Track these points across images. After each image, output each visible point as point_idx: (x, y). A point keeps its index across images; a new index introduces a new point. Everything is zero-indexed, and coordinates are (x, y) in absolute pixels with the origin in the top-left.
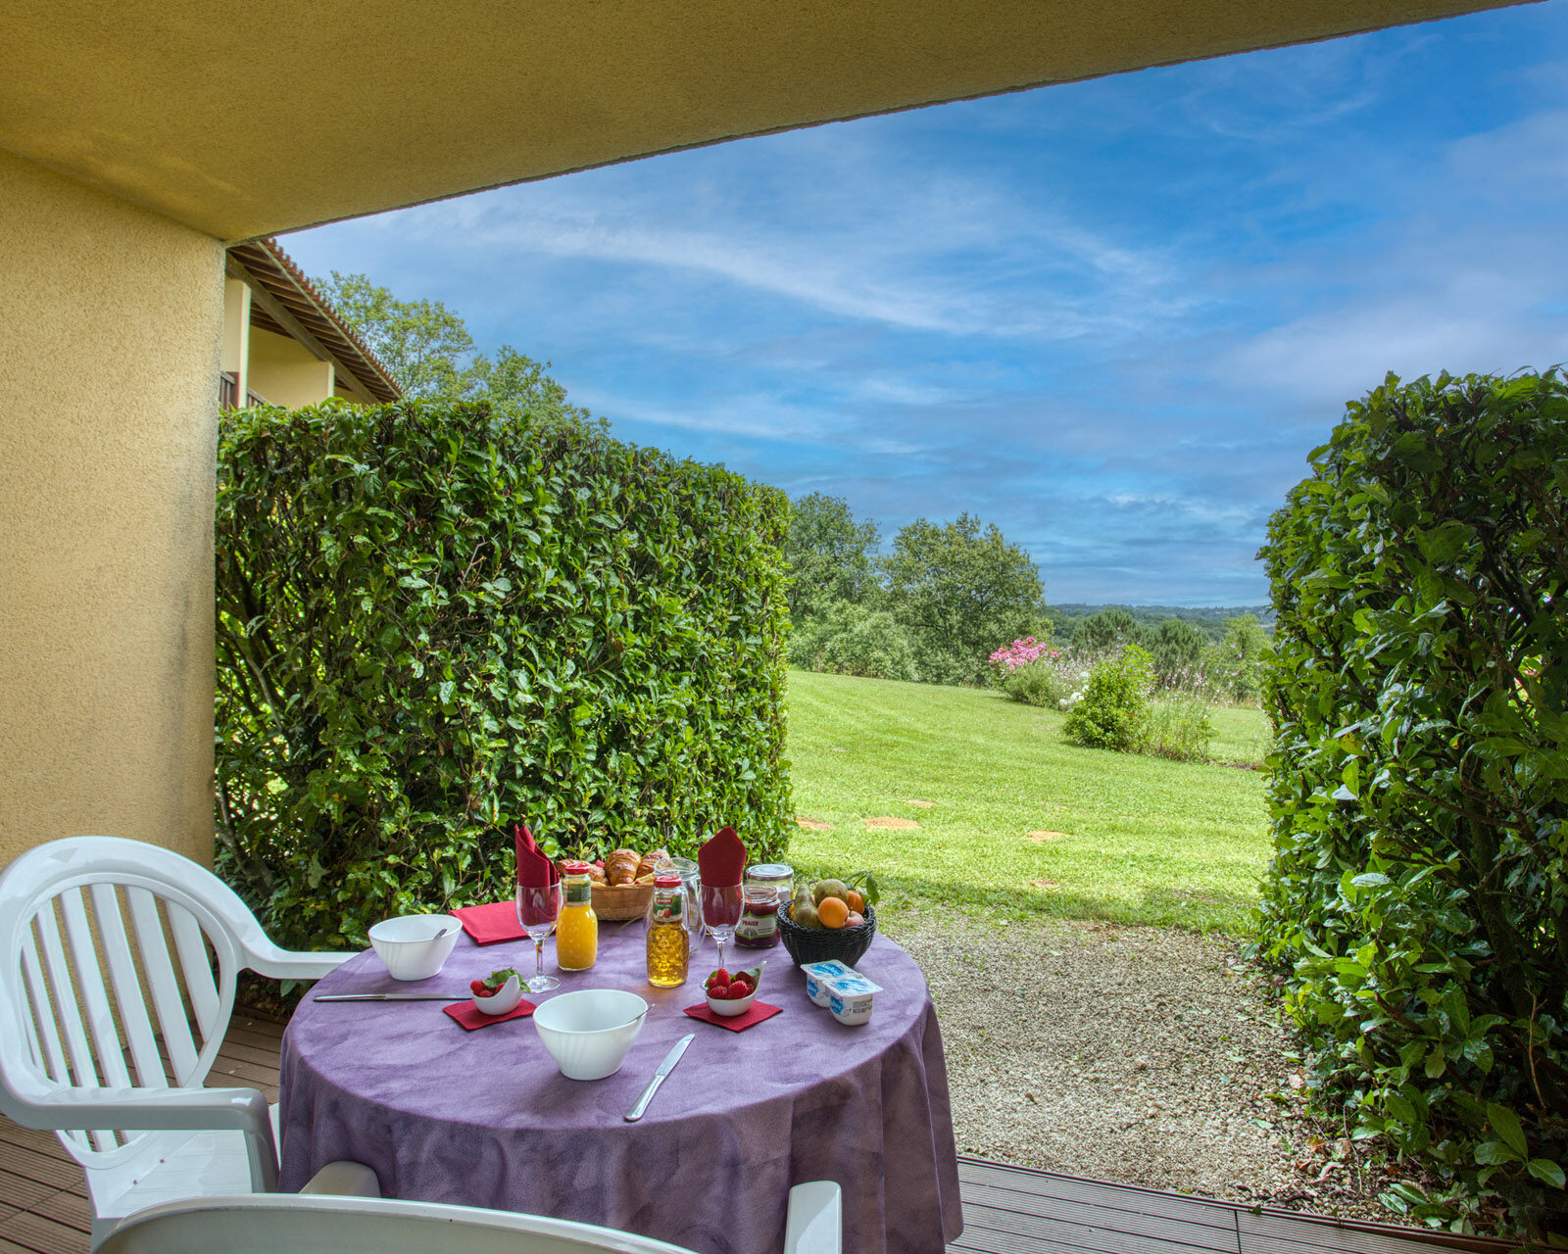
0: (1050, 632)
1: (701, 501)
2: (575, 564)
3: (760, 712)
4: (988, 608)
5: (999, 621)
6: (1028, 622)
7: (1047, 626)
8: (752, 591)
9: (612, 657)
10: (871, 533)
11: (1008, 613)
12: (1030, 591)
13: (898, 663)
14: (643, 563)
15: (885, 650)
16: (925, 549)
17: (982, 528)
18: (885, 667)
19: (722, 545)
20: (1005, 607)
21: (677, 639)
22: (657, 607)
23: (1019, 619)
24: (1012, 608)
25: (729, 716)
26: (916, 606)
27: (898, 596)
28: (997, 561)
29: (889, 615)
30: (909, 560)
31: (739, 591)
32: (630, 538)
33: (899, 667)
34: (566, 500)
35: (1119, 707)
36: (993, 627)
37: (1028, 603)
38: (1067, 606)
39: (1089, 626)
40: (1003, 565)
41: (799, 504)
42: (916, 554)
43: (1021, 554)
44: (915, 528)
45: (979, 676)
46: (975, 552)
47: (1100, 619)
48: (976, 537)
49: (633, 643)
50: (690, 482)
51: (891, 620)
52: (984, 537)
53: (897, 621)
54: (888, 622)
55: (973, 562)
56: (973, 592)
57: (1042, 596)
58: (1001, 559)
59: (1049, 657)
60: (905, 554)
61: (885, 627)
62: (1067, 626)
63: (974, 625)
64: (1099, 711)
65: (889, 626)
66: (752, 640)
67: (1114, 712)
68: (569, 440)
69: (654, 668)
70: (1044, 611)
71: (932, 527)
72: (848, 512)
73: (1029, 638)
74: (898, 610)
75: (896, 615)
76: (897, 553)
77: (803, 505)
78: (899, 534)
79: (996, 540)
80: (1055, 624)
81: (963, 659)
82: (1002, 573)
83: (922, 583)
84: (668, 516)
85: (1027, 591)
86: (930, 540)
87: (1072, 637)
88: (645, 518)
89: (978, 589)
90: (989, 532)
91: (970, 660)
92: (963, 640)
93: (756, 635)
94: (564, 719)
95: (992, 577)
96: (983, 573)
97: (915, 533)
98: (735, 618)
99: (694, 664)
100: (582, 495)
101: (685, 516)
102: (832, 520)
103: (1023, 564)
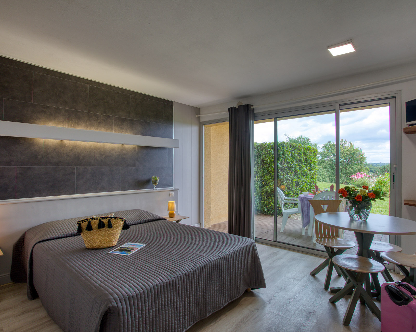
0: (368, 171)
1: (306, 151)
2: (293, 161)
3: (314, 182)
4: (349, 165)
5: (353, 168)
6: (361, 168)
7: (367, 169)
8: (312, 164)
9: (296, 173)
10: (316, 145)
11: (355, 166)
12: (362, 160)
13: (324, 179)
14: (300, 160)
15: (320, 175)
16: (331, 149)
17: (347, 143)
18: (320, 180)
19: (309, 157)
20: (354, 164)
21: (304, 171)
22: (302, 167)
23: (359, 167)
24: (356, 164)
25: (310, 183)
26: (328, 164)
27: (323, 161)
28: (352, 152)
29: (321, 166)
30: (326, 152)
31: (311, 164)
32: (299, 157)
33: (324, 180)
34: (291, 152)
35: (384, 187)
36: (351, 169)
37: (361, 163)
38: (375, 164)
39: (381, 169)
40: (354, 153)
41: (296, 139)
42: (328, 151)
43: (359, 150)
44: (328, 144)
45: (346, 182)
46: (345, 150)
47: (385, 167)
48: (345, 145)
49: (299, 171)
50: (305, 148)
51: (322, 168)
52: (348, 146)
53: (323, 168)
54: (321, 168)
55: (345, 152)
56: (345, 160)
57: (366, 161)
58: (353, 151)
59: (367, 177)
60: (325, 150)
61: (320, 170)
62: (374, 169)
63: (345, 169)
64: (378, 188)
65: (321, 169)
66: (312, 171)
67: (382, 188)
68: (292, 145)
69: (301, 175)
70: (366, 165)
71: (333, 143)
72: (309, 140)
73: (361, 172)
74: (323, 165)
75: (323, 166)
76: (323, 150)
77: (298, 139)
78: (323, 145)
79: (352, 147)
80: (370, 169)
81: (342, 178)
82: (353, 155)
83: (330, 158)
84: (302, 154)
85: (361, 160)
86: (332, 147)
87: (376, 172)
88: (300, 154)
89: (346, 160)
90: (349, 144)
91: (344, 178)
92: (342, 173)
93: (313, 170)
94: (292, 181)
95: (350, 156)
96: (347, 155)
97: (328, 145)
98: (310, 168)
99: (305, 175)
100: (293, 152)
101: (304, 153)
102: (305, 143)
103: (360, 152)
